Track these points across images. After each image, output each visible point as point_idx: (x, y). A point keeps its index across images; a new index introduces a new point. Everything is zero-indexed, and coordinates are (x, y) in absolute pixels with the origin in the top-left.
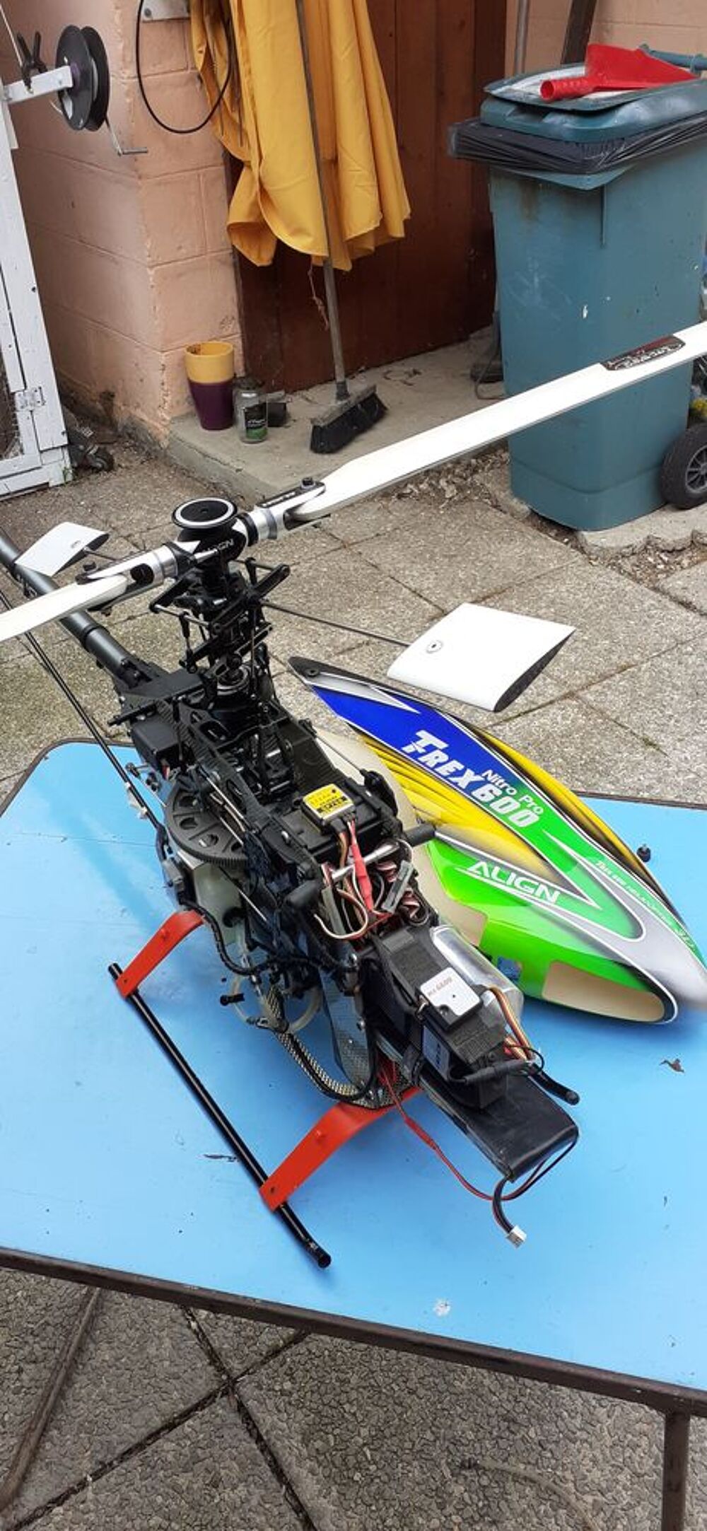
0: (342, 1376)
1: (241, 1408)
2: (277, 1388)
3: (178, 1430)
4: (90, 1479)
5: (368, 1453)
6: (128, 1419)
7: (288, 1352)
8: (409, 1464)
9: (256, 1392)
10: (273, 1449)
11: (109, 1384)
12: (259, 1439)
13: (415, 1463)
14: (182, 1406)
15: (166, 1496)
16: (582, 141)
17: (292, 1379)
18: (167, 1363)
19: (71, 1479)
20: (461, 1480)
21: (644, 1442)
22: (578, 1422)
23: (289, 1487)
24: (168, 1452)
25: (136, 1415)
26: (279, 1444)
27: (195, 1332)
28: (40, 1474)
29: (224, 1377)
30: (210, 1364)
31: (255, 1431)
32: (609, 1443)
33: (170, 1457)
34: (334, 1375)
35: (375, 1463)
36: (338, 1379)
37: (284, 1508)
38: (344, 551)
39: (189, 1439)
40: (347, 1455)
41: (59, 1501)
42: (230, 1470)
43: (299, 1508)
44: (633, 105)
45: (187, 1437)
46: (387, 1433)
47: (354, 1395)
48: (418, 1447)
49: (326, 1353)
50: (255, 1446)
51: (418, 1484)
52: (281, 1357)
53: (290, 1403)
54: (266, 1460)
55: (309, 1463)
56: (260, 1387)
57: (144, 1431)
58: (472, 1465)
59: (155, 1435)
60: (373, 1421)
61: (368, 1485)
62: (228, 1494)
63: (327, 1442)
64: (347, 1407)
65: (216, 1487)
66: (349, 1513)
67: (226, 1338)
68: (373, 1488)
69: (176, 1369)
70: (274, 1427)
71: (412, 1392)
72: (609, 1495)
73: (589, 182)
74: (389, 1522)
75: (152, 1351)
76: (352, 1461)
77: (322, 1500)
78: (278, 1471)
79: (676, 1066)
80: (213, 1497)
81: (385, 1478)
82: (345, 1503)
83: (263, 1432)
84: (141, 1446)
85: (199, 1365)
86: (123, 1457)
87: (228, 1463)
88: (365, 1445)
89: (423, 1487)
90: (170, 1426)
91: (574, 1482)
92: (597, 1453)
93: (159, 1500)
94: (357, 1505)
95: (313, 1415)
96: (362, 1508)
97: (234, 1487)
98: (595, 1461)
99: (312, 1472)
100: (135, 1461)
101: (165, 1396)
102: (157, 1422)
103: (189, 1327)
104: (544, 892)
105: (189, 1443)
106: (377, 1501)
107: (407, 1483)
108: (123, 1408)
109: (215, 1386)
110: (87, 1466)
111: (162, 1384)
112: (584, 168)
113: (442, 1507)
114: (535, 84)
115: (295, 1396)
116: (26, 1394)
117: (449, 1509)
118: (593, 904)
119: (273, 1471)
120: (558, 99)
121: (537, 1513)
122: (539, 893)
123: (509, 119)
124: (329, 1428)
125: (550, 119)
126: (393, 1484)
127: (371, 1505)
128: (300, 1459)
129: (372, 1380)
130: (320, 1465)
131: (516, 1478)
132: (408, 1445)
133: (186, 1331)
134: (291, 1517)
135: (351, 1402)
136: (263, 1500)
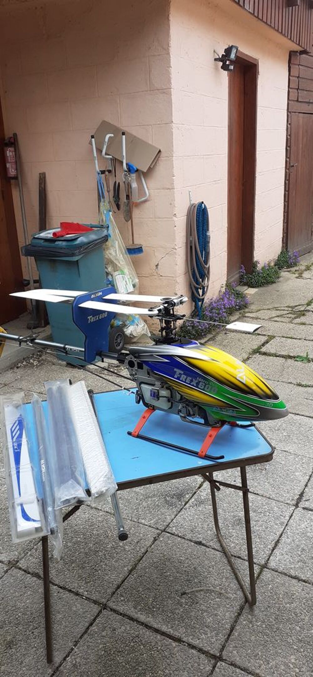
0: (137, 590)
1: (112, 610)
2: (120, 600)
3: (95, 624)
4: (74, 647)
5: (155, 603)
6: (77, 628)
7: (118, 591)
8: (167, 601)
9: (114, 604)
10: (127, 614)
11: (65, 623)
12: (121, 614)
13: (169, 600)
14: (92, 618)
15: (100, 639)
16: (68, 248)
17: (122, 596)
18: (81, 610)
19: (68, 649)
20: (183, 598)
21: (225, 571)
22: (206, 573)
23: (136, 620)
25: (79, 626)
26: (128, 612)
27: (85, 599)
28: (57, 653)
29: (101, 605)
30: (95, 604)
31: (119, 613)
32: (216, 574)
33: (96, 630)
34: (134, 591)
35: (158, 605)
37: (138, 626)
39: (100, 623)
40: (149, 606)
41: (67, 656)
42: (116, 625)
43: (142, 624)
44: (82, 237)
45: (98, 623)
46: (157, 597)
47: (143, 593)
48: (167, 596)
49: (129, 587)
50: (121, 616)
51: (172, 604)
52: (116, 593)
53: (126, 602)
54: (126, 618)
55: (139, 613)
56: (114, 602)
57: (84, 629)
58: (184, 593)
59: (88, 628)
60: (152, 596)
61: (159, 610)
62: (120, 631)
63: (142, 606)
64: (143, 596)
65: (115, 630)
66: (157, 618)
68: (161, 610)
69: (85, 610)
70: (124, 609)
71: (158, 586)
72: (222, 585)
73: (75, 259)
74: (169, 615)
75: (75, 609)
76: (151, 607)
77: (148, 619)
78: (131, 619)
80: (115, 633)
81: (163, 607)
82: (155, 617)
83: (121, 612)
84: (85, 632)
85: (92, 606)
86: (81, 638)
87: (115, 623)
88: (152, 602)
89: (174, 604)
91: (212, 586)
92: (214, 578)
93: (99, 641)
94: (158, 616)
95: (134, 602)
96: (160, 616)
97: (120, 628)
98: (215, 580)
99: (141, 614)
100: (86, 636)
101: (86, 617)
102: (87, 624)
103: (83, 598)
105: (100, 625)
106: (163, 612)
107: (169, 605)
108: (74, 626)
109: (100, 609)
110: (71, 644)
111: (84, 615)
112: (73, 255)
113: (181, 606)
114: (49, 233)
115: (126, 600)
116: (38, 637)
117: (184, 606)
119: (130, 620)
120: (58, 237)
121: (207, 597)
123: (43, 244)
124: (140, 603)
125: (57, 243)
126: (165, 607)
127: (162, 614)
128: (136, 613)
129: (146, 588)
130: (142, 612)
131: (197, 591)
132: (164, 597)
133: (83, 600)
134: (141, 627)
135: (143, 595)
136: (131, 627)
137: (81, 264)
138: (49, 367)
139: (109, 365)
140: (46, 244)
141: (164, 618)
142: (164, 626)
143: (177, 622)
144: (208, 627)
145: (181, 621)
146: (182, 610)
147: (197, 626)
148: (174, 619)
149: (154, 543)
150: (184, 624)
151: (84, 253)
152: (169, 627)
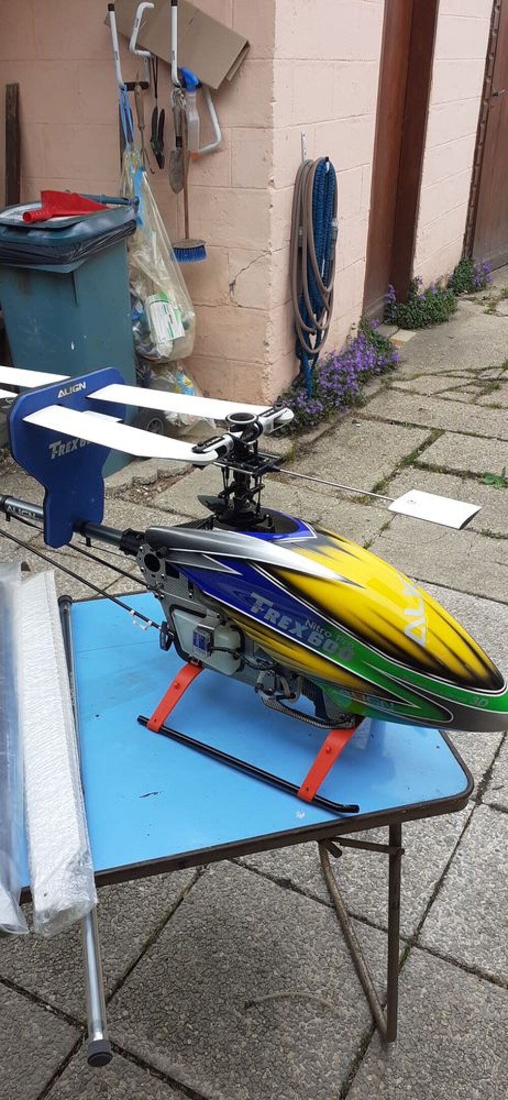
0: (156, 993)
2: (120, 1017)
3: (66, 1071)
5: (190, 1026)
6: (28, 1082)
7: (117, 995)
8: (216, 1021)
10: (131, 1052)
13: (219, 1019)
14: (62, 1057)
16: (55, 245)
17: (127, 1008)
18: (40, 1038)
20: (248, 1015)
21: (334, 950)
22: (297, 956)
23: (151, 1067)
24: (65, 1086)
25: (33, 1077)
26: (135, 1047)
27: (51, 1012)
29: (82, 1028)
30: (70, 1024)
31: (116, 1048)
32: (317, 959)
33: (68, 1089)
34: (151, 995)
35: (197, 1030)
36: (154, 996)
37: (154, 1080)
39: (76, 1072)
40: (178, 1033)
42: (110, 1077)
43: (162, 1076)
44: (81, 224)
45: (73, 1072)
46: (196, 1011)
47: (168, 1000)
48: (217, 1010)
49: (141, 985)
50: (120, 1056)
51: (226, 1028)
52: (114, 1000)
53: (132, 1022)
54: (130, 1061)
55: (158, 1049)
57: (44, 1083)
58: (251, 1004)
59: (51, 1083)
60: (186, 1008)
61: (198, 1043)
62: (114, 1091)
63: (164, 1032)
64: (166, 1008)
65: (106, 1090)
66: (194, 1063)
67: (74, 1004)
68: (201, 1043)
69: (48, 1038)
70: (127, 1039)
71: (200, 983)
72: (328, 985)
73: (67, 268)
74: (218, 1056)
75: (26, 1035)
76: (182, 1035)
77: (174, 1064)
78: (141, 1063)
81: (206, 1035)
82: (189, 1059)
83: (122, 1046)
84: (46, 1092)
85: (63, 1029)
87: (107, 1073)
88: (186, 1023)
89: (229, 1029)
90: (58, 1073)
91: (308, 987)
92: (313, 967)
94: (196, 1057)
95: (148, 1022)
96: (200, 1057)
97: (117, 1085)
98: (314, 972)
99: (162, 1052)
101: (48, 1057)
102: (50, 1073)
103: (46, 1010)
105: (76, 1075)
106: (207, 1049)
107: (219, 1031)
108: (22, 1077)
109: (79, 1036)
111: (44, 1051)
112: (62, 261)
113: (244, 1034)
114: (18, 213)
115: (133, 1016)
117: (249, 1033)
119: (137, 1064)
120: (34, 222)
121: (296, 1012)
124: (162, 1024)
125: (32, 234)
126: (211, 1036)
127: (204, 1053)
128: (152, 1050)
129: (175, 987)
130: (164, 1046)
131: (277, 999)
132: (211, 1011)
133: (46, 1013)
134: (160, 1083)
135: (168, 1005)
136: (138, 1083)
137: (79, 280)
138: (20, 481)
139: (134, 482)
140: (11, 235)
141: (208, 1063)
142: (207, 1084)
143: (232, 1074)
144: (295, 1087)
145: (242, 1073)
146: (244, 1044)
147: (275, 1085)
148: (227, 1066)
149: (197, 879)
150: (247, 1079)
151: (87, 255)
152: (217, 1085)
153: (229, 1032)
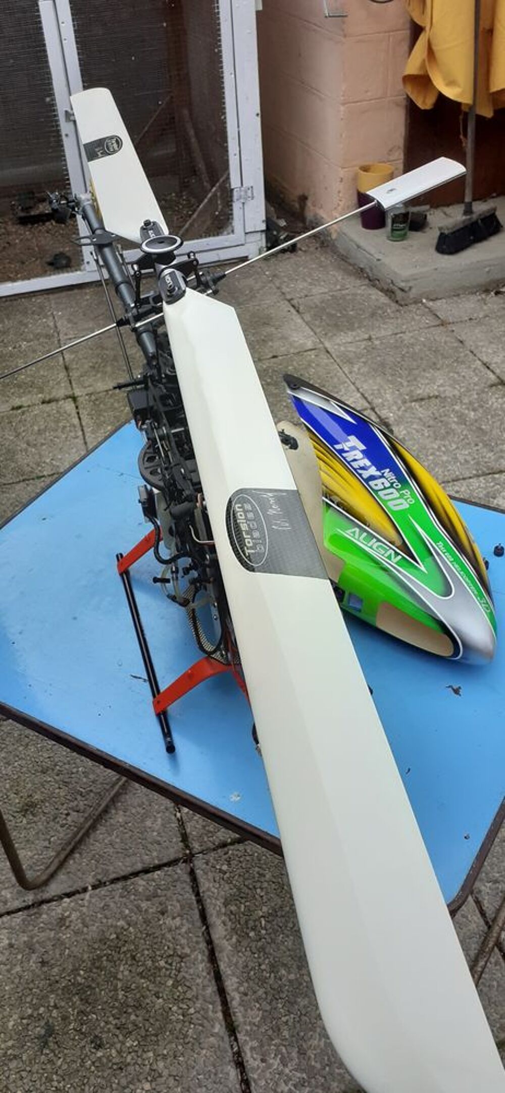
0: (261, 872)
1: (192, 873)
2: (218, 867)
3: (149, 875)
4: (90, 888)
5: (263, 922)
6: (122, 860)
7: (232, 847)
8: (288, 936)
9: (204, 866)
10: (204, 903)
11: (117, 837)
12: (197, 894)
13: (292, 938)
14: (157, 862)
15: (131, 911)
17: (229, 864)
18: (155, 834)
19: (79, 885)
23: (207, 928)
24: (140, 886)
25: (127, 859)
26: (208, 901)
27: (178, 819)
28: (62, 877)
29: (188, 852)
30: (182, 841)
31: (196, 889)
33: (140, 890)
34: (257, 869)
35: (266, 930)
36: (258, 873)
37: (201, 939)
38: (442, 328)
39: (155, 881)
40: (250, 920)
41: (69, 895)
42: (174, 907)
43: (210, 942)
45: (153, 880)
46: (279, 914)
47: (265, 885)
49: (256, 854)
50: (194, 898)
51: (289, 950)
52: (226, 849)
53: (223, 879)
54: (198, 907)
55: (223, 918)
56: (207, 864)
57: (130, 870)
59: (136, 874)
60: (273, 904)
61: (257, 941)
62: (169, 921)
63: (239, 908)
64: (258, 891)
65: (163, 914)
66: (240, 954)
67: (196, 828)
68: (260, 944)
69: (159, 839)
70: (209, 889)
74: (263, 967)
75: (149, 823)
76: (251, 924)
77: (225, 941)
78: (204, 917)
79: (456, 691)
80: (159, 920)
81: (269, 941)
82: (239, 948)
83: (201, 891)
84: (125, 878)
85: (174, 840)
86: (114, 881)
87: (175, 903)
88: (262, 917)
89: (292, 953)
90: (146, 871)
93: (127, 912)
94: (246, 950)
95: (235, 890)
96: (248, 953)
97: (174, 918)
99: (224, 923)
100: (119, 885)
101: (148, 853)
102: (139, 867)
103: (175, 815)
104: (391, 555)
105: (154, 884)
106: (260, 952)
107: (282, 948)
108: (122, 853)
109: (181, 856)
110: (90, 880)
111: (149, 846)
115: (227, 875)
116: (68, 828)
118: (423, 568)
119: (200, 916)
122: (388, 553)
124: (243, 901)
126: (273, 945)
127: (255, 953)
128: (219, 914)
129: (280, 880)
130: (230, 920)
133: (173, 817)
134: (203, 945)
135: (262, 889)
136: (189, 931)
141: (251, 964)
142: (235, 980)
143: (261, 992)
144: (302, 1053)
145: (269, 998)
146: (292, 977)
147: (286, 1034)
148: (263, 981)
150: (268, 1008)
152: (242, 989)
153: (290, 956)
